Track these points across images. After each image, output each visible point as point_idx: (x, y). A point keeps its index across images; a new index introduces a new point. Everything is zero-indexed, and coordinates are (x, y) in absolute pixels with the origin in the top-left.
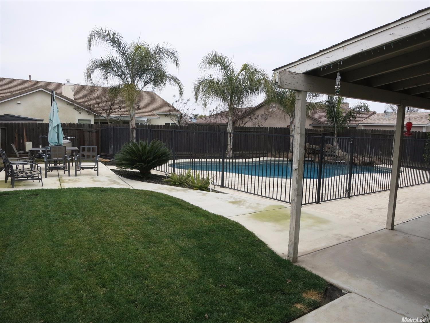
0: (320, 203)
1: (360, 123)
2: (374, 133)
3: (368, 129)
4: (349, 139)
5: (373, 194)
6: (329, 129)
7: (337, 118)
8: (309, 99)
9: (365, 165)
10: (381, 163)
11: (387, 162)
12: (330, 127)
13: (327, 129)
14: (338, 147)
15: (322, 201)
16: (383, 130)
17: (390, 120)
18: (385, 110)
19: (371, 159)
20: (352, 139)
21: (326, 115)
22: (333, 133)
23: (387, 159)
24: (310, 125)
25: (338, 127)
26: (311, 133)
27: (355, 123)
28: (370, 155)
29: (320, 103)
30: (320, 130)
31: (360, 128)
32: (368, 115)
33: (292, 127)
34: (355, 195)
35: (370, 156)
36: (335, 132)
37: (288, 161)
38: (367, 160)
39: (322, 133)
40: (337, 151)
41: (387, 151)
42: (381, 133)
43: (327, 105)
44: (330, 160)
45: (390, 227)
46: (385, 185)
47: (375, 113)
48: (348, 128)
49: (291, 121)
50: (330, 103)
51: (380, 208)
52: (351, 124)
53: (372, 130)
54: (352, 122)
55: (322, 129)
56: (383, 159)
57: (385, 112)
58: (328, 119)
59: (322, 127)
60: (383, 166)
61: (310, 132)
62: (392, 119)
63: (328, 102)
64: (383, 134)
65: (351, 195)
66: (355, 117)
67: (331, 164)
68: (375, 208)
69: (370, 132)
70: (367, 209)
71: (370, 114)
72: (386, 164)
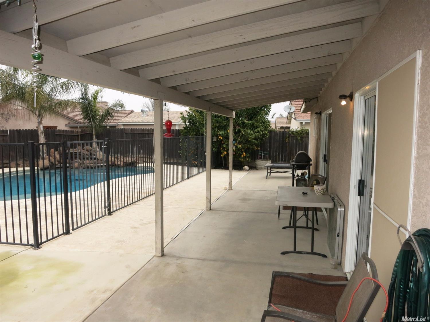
0: (71, 233)
1: (118, 122)
2: (133, 132)
3: (127, 128)
4: (103, 142)
5: (137, 203)
6: (87, 129)
7: (94, 117)
8: (59, 95)
9: (128, 166)
10: (142, 161)
11: (148, 160)
12: (87, 127)
13: (85, 130)
14: (98, 149)
15: (73, 229)
16: (141, 129)
17: (147, 119)
18: (142, 108)
19: (133, 159)
20: (106, 143)
21: (81, 114)
22: (91, 133)
23: (148, 158)
24: (66, 125)
25: (95, 127)
26: (66, 134)
27: (113, 122)
28: (132, 154)
29: (73, 101)
30: (77, 130)
31: (119, 128)
32: (127, 114)
33: (40, 128)
34: (117, 210)
35: (131, 156)
36: (93, 132)
37: (39, 170)
38: (129, 160)
39: (79, 134)
40: (98, 153)
41: (147, 150)
42: (140, 132)
43: (81, 102)
44: (90, 163)
45: (160, 253)
46: (148, 188)
47: (133, 112)
48: (108, 127)
49: (39, 122)
50: (85, 101)
51: (146, 223)
52: (109, 123)
53: (132, 129)
54: (110, 121)
55: (79, 130)
56: (143, 158)
57: (142, 111)
58: (85, 118)
59: (79, 127)
60: (144, 165)
61: (64, 134)
62: (149, 118)
63: (83, 99)
64: (142, 133)
65: (112, 211)
66: (113, 116)
67: (92, 168)
68: (140, 225)
69: (130, 131)
70: (131, 228)
71: (128, 113)
72: (148, 163)
